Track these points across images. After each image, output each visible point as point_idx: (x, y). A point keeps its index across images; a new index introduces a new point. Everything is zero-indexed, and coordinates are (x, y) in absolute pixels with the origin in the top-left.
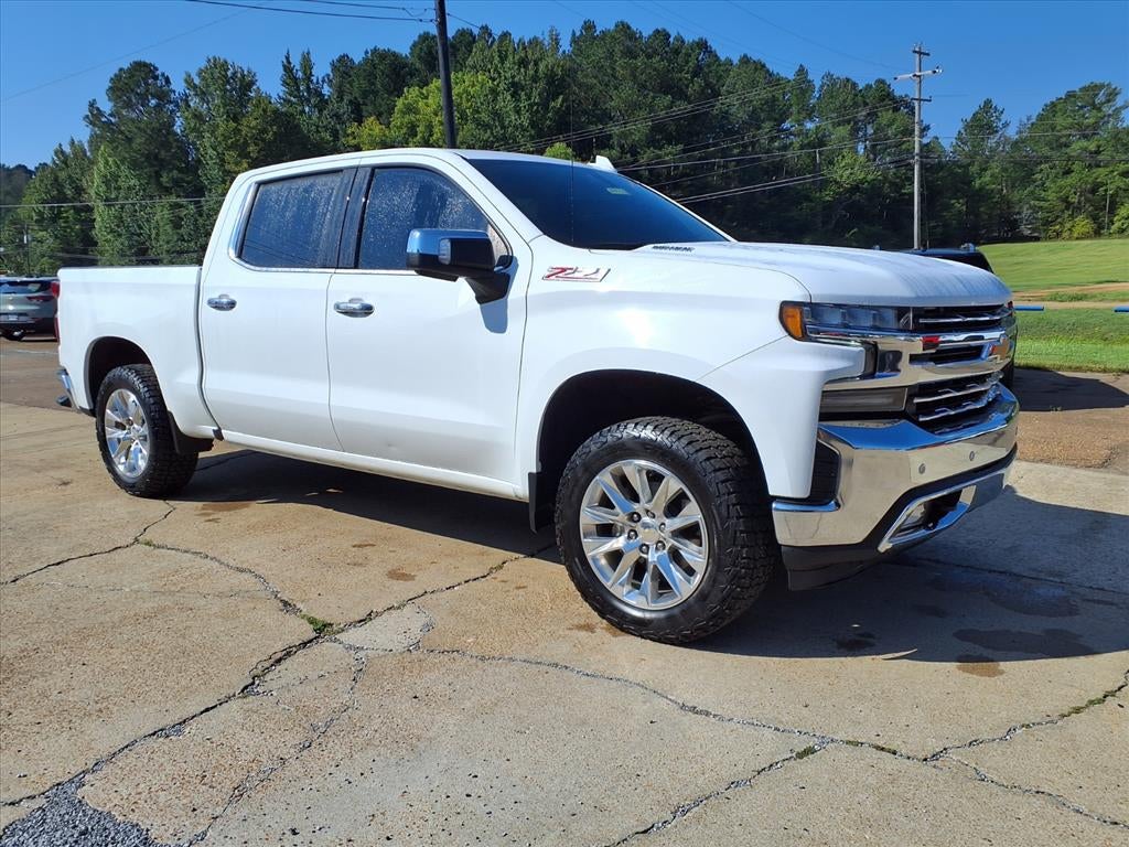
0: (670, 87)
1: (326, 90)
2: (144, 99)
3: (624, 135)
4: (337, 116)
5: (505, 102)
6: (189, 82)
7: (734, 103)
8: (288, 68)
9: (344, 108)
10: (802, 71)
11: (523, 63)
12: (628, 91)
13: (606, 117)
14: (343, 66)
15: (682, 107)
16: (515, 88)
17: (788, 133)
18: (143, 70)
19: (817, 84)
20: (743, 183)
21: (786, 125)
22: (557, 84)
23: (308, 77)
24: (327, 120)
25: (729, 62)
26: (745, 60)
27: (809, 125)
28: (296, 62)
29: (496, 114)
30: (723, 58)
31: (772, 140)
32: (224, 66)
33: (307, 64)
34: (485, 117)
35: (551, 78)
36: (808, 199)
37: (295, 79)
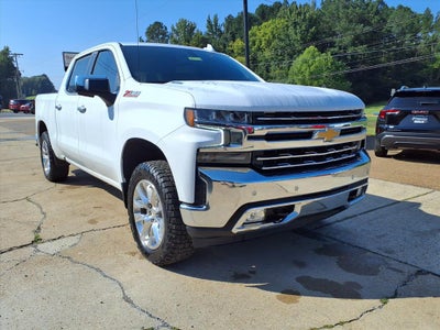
0: (364, 21)
1: (223, 29)
2: (157, 35)
3: (341, 42)
4: (226, 39)
5: (291, 31)
6: (173, 28)
7: (393, 26)
8: (209, 22)
9: (229, 35)
10: (428, 11)
11: (299, 14)
12: (344, 23)
13: (334, 34)
14: (230, 20)
15: (368, 29)
16: (295, 24)
17: (419, 38)
18: (158, 25)
19: (435, 16)
20: (395, 60)
21: (419, 35)
22: (313, 22)
23: (216, 24)
24: (222, 40)
25: (393, 9)
26: (401, 7)
27: (431, 35)
28: (212, 19)
29: (288, 36)
30: (390, 7)
31: (412, 41)
32: (185, 22)
33: (216, 20)
34: (282, 37)
35: (311, 19)
36: (426, 67)
37: (211, 26)
